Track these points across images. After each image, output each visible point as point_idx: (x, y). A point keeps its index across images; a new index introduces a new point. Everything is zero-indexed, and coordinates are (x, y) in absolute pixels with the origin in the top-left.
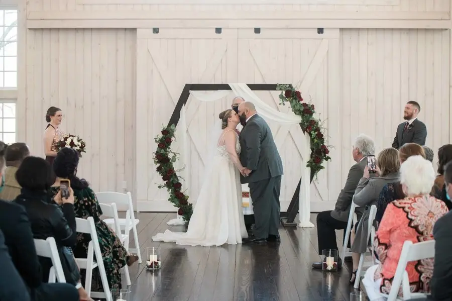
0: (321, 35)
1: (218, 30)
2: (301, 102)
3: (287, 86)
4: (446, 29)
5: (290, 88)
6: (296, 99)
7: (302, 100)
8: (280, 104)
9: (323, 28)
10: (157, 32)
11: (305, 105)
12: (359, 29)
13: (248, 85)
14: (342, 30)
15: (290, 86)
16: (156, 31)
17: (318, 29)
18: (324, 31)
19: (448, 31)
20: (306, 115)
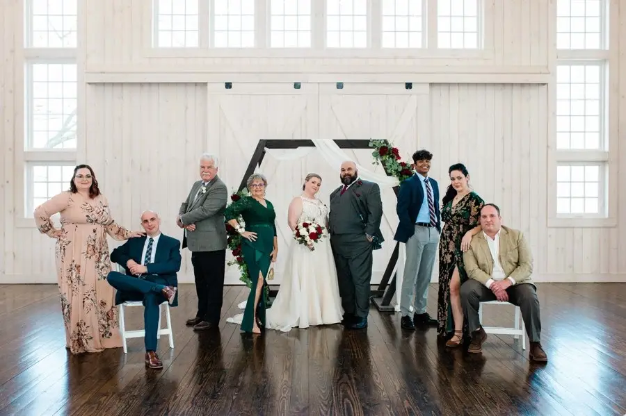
0: (409, 90)
1: (297, 86)
2: (399, 161)
3: (382, 142)
4: (544, 84)
5: (385, 145)
6: (393, 157)
7: (399, 158)
8: (374, 163)
9: (411, 83)
10: (230, 87)
11: (403, 164)
12: (449, 84)
13: (335, 141)
14: (431, 84)
15: (386, 141)
16: (228, 85)
17: (406, 83)
18: (413, 85)
19: (546, 86)
20: (404, 176)
